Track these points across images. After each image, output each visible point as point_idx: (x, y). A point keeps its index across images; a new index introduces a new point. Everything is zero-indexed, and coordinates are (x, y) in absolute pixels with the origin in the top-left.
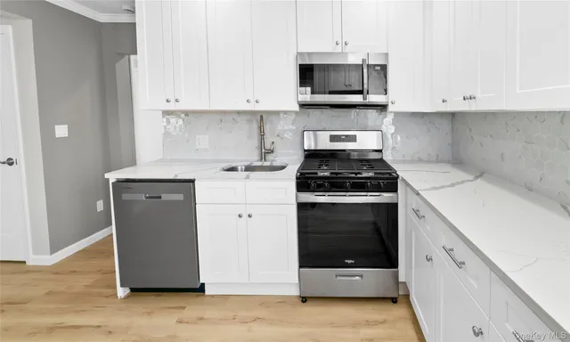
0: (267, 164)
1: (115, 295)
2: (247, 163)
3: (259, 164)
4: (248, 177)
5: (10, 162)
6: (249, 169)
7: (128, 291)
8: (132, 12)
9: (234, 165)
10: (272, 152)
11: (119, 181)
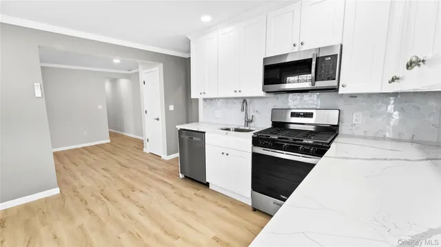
0: (247, 128)
1: (179, 176)
2: (236, 127)
3: (243, 128)
4: (227, 134)
5: (158, 119)
6: (237, 130)
7: (183, 176)
8: (189, 52)
9: (229, 127)
10: (252, 121)
11: (181, 129)
